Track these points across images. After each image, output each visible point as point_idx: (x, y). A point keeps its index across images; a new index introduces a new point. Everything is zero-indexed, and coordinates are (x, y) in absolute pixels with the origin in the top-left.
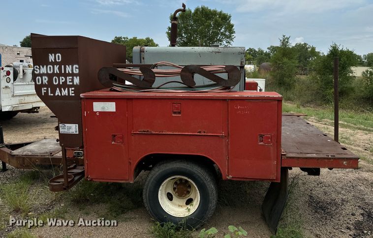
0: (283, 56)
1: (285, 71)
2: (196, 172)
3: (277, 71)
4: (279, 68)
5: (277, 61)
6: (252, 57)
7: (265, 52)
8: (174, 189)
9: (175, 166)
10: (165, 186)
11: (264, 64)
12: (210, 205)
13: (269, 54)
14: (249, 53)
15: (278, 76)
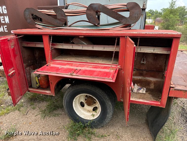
0: (170, 14)
1: (170, 22)
2: (98, 93)
3: (165, 23)
4: (167, 21)
5: (166, 16)
6: (151, 15)
7: (159, 12)
8: (86, 100)
9: (83, 87)
10: (78, 98)
11: (158, 18)
12: (108, 115)
13: (161, 13)
14: (150, 13)
15: (166, 25)
